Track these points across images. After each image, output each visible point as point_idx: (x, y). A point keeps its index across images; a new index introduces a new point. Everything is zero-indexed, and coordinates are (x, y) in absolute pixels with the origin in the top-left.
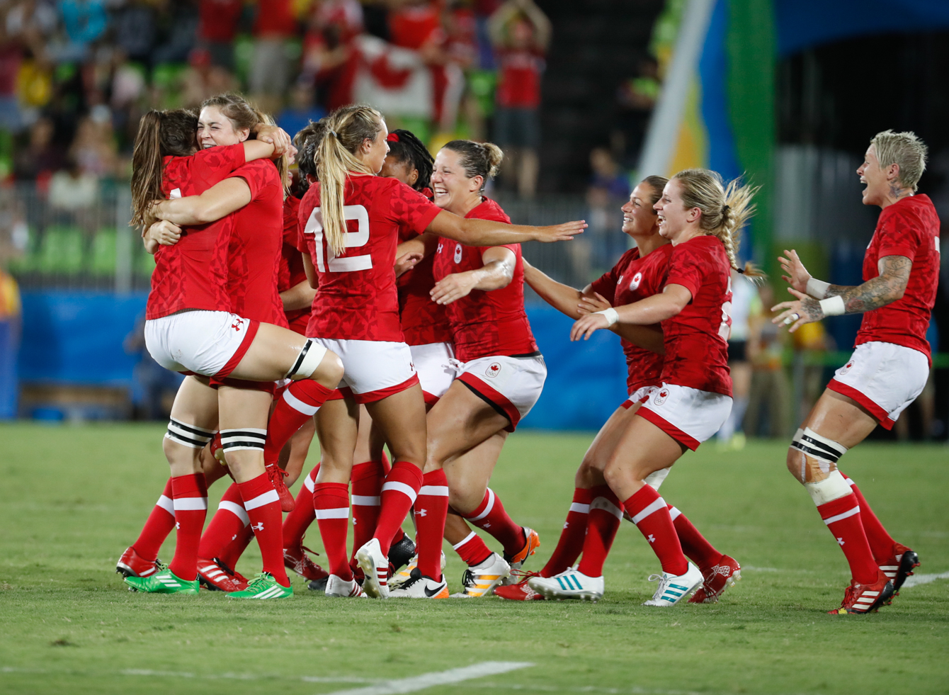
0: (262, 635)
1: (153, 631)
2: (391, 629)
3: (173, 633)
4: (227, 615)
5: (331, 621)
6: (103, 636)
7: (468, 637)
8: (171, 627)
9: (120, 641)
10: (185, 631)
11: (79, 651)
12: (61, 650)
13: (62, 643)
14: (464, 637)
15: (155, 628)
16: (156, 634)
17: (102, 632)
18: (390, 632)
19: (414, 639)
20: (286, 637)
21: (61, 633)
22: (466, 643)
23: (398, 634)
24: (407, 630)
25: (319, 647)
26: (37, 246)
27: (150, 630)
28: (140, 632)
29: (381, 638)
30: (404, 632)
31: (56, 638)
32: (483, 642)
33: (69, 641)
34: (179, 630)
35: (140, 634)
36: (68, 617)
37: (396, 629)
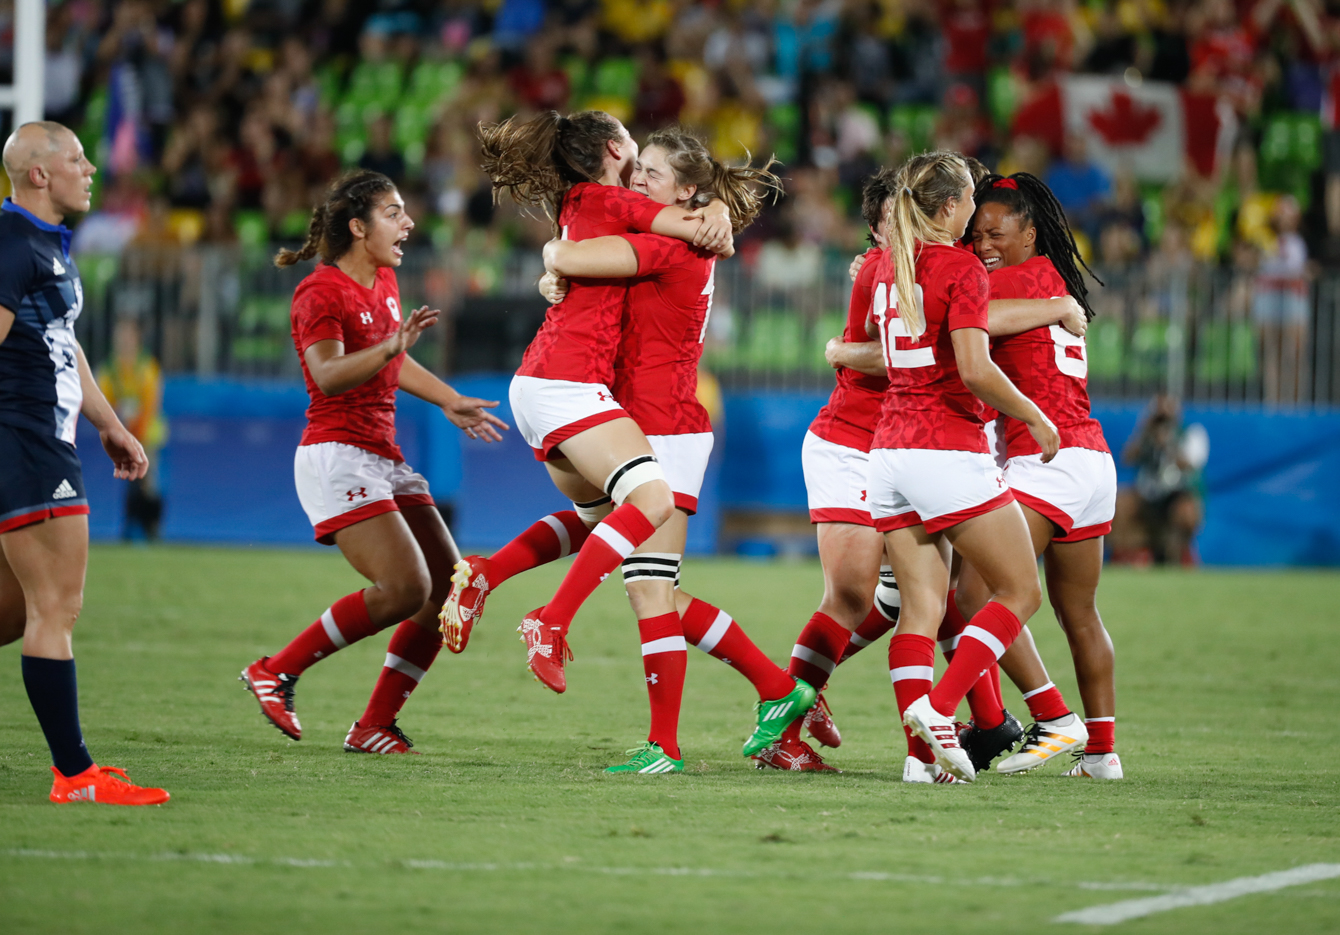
0: (1028, 828)
1: (890, 823)
2: (1191, 821)
3: (915, 826)
4: (983, 803)
5: (1115, 811)
6: (827, 829)
7: (1290, 832)
8: (912, 819)
9: (848, 836)
10: (929, 823)
11: (796, 849)
12: (773, 847)
13: (775, 838)
14: (1285, 832)
15: (892, 820)
16: (892, 827)
17: (825, 824)
18: (1191, 825)
19: (1222, 835)
20: (1059, 831)
21: (774, 826)
22: (1288, 840)
23: (1201, 828)
24: (1212, 822)
25: (1101, 845)
26: (743, 337)
27: (886, 823)
28: (873, 824)
29: (1179, 833)
30: (1209, 826)
31: (766, 833)
32: (1309, 838)
33: (783, 836)
34: (923, 823)
35: (873, 827)
36: (781, 806)
37: (1197, 821)
